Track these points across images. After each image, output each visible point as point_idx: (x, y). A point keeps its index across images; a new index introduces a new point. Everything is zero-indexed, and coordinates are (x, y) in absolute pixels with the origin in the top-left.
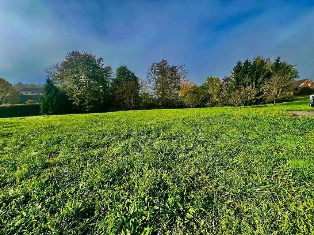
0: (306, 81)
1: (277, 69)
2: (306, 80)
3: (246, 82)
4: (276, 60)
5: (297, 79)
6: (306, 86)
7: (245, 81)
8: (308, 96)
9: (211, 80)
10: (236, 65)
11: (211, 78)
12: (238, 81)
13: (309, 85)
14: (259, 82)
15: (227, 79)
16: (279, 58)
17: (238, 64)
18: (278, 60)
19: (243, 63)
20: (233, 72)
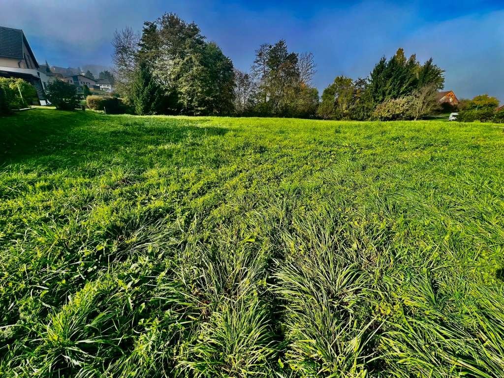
0: (449, 94)
1: (425, 76)
2: (449, 92)
3: (387, 90)
4: (427, 62)
5: (440, 91)
6: (446, 102)
7: (386, 88)
8: (447, 115)
9: (340, 81)
10: (378, 62)
11: (342, 78)
12: (377, 86)
13: (451, 100)
14: (401, 91)
15: (360, 83)
16: (431, 60)
17: (380, 63)
18: (429, 63)
19: (387, 61)
20: (372, 73)
